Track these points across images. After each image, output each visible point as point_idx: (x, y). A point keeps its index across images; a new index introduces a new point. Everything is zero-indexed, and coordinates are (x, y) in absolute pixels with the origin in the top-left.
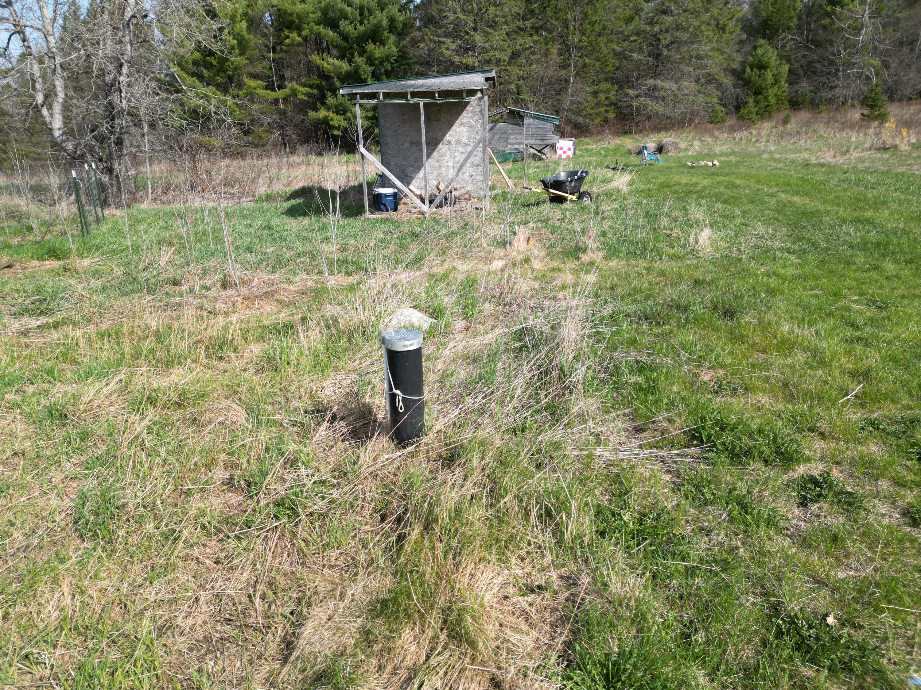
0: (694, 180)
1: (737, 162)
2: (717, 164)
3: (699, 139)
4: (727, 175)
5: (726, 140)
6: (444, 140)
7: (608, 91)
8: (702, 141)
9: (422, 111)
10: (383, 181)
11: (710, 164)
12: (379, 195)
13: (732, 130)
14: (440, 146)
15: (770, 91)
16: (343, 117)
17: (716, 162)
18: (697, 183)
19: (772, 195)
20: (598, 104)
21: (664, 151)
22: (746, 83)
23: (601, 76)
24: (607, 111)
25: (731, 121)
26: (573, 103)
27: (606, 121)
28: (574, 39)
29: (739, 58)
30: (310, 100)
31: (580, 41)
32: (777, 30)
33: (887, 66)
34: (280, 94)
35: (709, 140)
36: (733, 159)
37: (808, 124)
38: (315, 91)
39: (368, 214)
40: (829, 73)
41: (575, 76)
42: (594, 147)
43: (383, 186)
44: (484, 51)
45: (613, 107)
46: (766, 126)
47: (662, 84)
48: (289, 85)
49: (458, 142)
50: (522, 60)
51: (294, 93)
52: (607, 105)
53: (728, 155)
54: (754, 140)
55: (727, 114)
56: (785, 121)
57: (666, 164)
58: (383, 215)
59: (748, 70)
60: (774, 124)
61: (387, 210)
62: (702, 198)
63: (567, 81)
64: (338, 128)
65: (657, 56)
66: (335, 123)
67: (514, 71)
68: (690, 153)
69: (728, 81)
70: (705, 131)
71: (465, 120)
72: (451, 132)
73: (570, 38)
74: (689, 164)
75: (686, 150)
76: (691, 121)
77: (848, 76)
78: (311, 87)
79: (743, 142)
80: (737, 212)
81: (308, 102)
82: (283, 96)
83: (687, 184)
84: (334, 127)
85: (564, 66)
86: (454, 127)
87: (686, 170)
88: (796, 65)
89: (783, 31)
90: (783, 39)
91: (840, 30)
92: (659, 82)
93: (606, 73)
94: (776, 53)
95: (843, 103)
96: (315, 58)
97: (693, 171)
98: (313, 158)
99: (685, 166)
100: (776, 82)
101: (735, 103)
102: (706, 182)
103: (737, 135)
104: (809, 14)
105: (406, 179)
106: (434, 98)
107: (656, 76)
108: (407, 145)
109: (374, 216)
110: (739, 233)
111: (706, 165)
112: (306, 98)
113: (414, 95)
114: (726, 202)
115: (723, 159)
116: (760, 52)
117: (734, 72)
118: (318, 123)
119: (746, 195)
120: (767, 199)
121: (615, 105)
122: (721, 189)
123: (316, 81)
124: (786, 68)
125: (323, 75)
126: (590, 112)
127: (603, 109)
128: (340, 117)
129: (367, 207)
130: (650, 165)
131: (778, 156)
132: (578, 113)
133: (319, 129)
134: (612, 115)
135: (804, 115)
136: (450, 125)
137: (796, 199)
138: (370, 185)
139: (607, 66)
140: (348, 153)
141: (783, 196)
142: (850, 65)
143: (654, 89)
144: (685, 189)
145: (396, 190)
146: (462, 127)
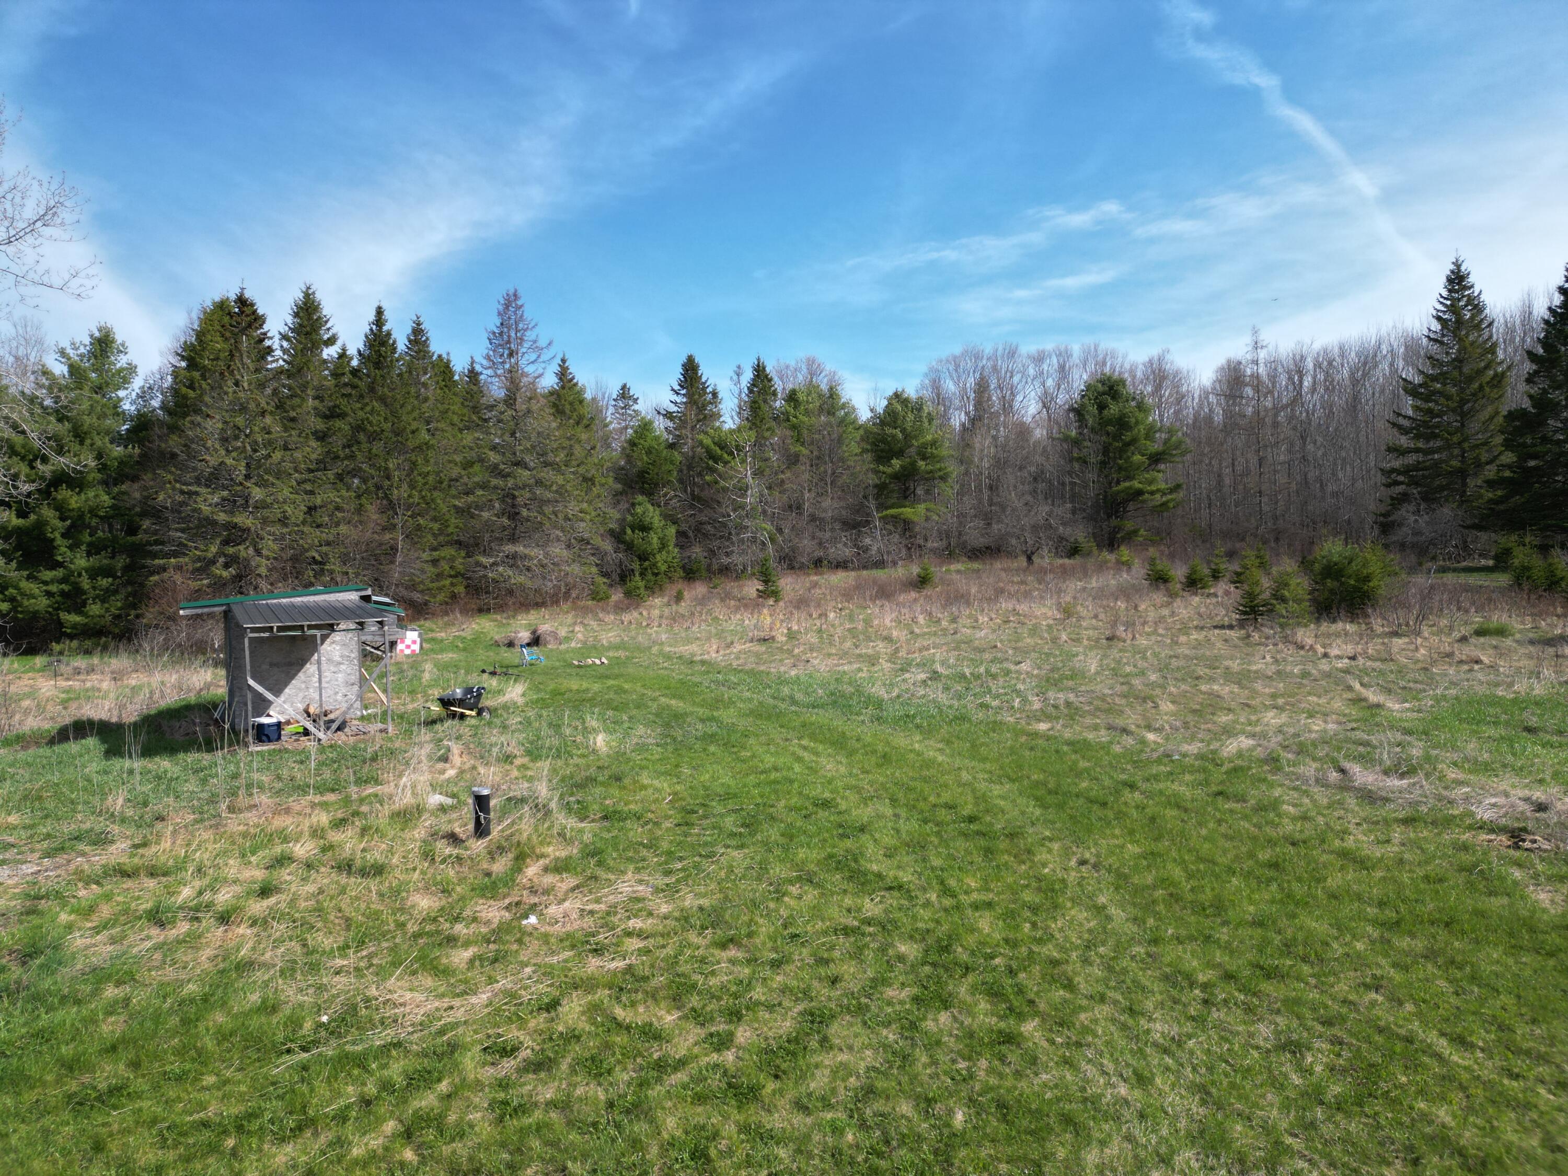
0: (585, 685)
1: (627, 658)
2: (606, 662)
3: (581, 623)
4: (617, 677)
5: (613, 623)
7: (452, 559)
8: (585, 625)
11: (598, 662)
12: (261, 725)
13: (619, 609)
15: (658, 557)
17: (604, 660)
18: (587, 690)
19: (654, 700)
20: (439, 576)
21: (542, 641)
22: (629, 547)
23: (441, 538)
24: (452, 584)
25: (617, 596)
26: (402, 574)
27: (454, 596)
28: (401, 492)
29: (614, 514)
31: (409, 496)
32: (656, 485)
33: (780, 530)
35: (594, 624)
36: (621, 654)
37: (702, 601)
39: (251, 746)
40: (721, 537)
41: (404, 540)
42: (443, 634)
44: (264, 505)
45: (460, 579)
46: (657, 605)
47: (527, 551)
52: (451, 576)
53: (617, 647)
54: (644, 624)
55: (611, 586)
56: (679, 598)
57: (549, 664)
58: (270, 746)
59: (629, 531)
60: (666, 600)
61: (270, 741)
62: (595, 706)
63: (394, 547)
65: (514, 516)
68: (573, 645)
69: (607, 546)
70: (586, 610)
73: (396, 492)
74: (576, 663)
75: (567, 639)
76: (567, 595)
77: (742, 541)
79: (633, 626)
80: (625, 718)
83: (578, 691)
85: (388, 527)
87: (574, 671)
88: (684, 527)
89: (664, 486)
90: (665, 495)
91: (726, 490)
92: (520, 549)
93: (448, 535)
94: (657, 512)
95: (742, 572)
97: (581, 672)
99: (571, 665)
100: (663, 546)
101: (619, 571)
102: (596, 687)
103: (626, 617)
104: (690, 467)
107: (513, 539)
109: (258, 748)
110: (626, 735)
111: (594, 663)
113: (311, 627)
114: (615, 709)
115: (611, 654)
116: (639, 510)
117: (612, 532)
119: (633, 701)
120: (650, 703)
121: (463, 575)
122: (612, 695)
124: (672, 530)
126: (431, 585)
127: (447, 582)
129: (250, 738)
130: (531, 665)
131: (668, 649)
132: (412, 587)
134: (460, 589)
135: (700, 589)
137: (673, 702)
139: (447, 527)
141: (663, 700)
142: (742, 528)
143: (514, 556)
144: (576, 697)
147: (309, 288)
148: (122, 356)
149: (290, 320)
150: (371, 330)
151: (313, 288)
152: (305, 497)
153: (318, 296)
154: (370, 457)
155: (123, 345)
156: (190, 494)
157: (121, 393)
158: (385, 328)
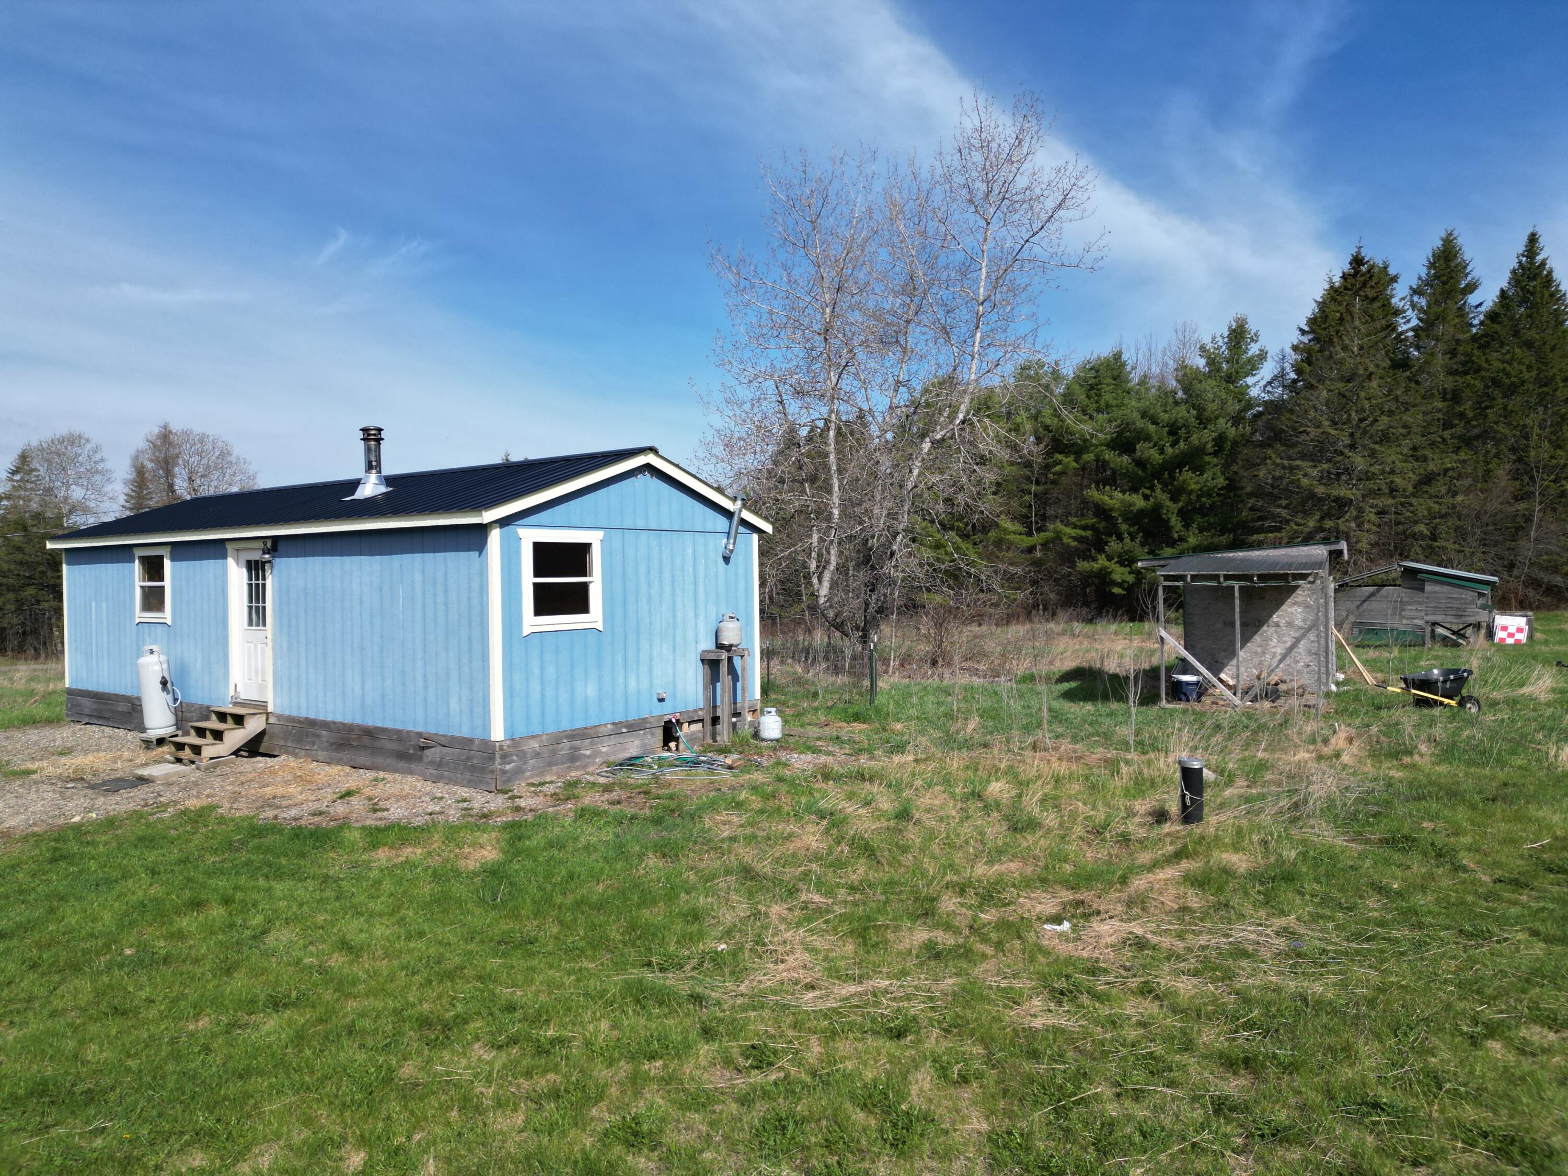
6: (1270, 622)
9: (1237, 594)
10: (1186, 667)
12: (1180, 683)
14: (1265, 628)
16: (1128, 569)
26: (1537, 551)
28: (1540, 452)
30: (1082, 547)
31: (1552, 457)
34: (1037, 538)
38: (1089, 533)
39: (1164, 703)
41: (1543, 510)
43: (1185, 672)
44: (1368, 476)
48: (1051, 526)
49: (1290, 624)
50: (1440, 487)
51: (1058, 536)
58: (1181, 706)
61: (1188, 700)
63: (1529, 519)
64: (1120, 585)
66: (1117, 577)
67: (1422, 505)
71: (1300, 599)
72: (1280, 612)
73: (1533, 453)
78: (1085, 528)
81: (1077, 549)
82: (1040, 541)
84: (1114, 583)
85: (1522, 496)
86: (1284, 607)
96: (1093, 494)
98: (1077, 627)
105: (1216, 669)
106: (1252, 581)
108: (1219, 625)
109: (1171, 706)
112: (1074, 544)
113: (1227, 577)
118: (1089, 577)
123: (1091, 521)
125: (1102, 512)
128: (1122, 569)
129: (1164, 696)
133: (1089, 585)
136: (1279, 604)
138: (1169, 669)
140: (1132, 620)
145: (1201, 678)
146: (1295, 607)
147: (1451, 234)
148: (1252, 344)
149: (1423, 272)
150: (1520, 262)
151: (1455, 234)
152: (1416, 464)
153: (1460, 241)
154: (1507, 413)
155: (1256, 335)
156: (1291, 468)
157: (1250, 380)
158: (1539, 258)
